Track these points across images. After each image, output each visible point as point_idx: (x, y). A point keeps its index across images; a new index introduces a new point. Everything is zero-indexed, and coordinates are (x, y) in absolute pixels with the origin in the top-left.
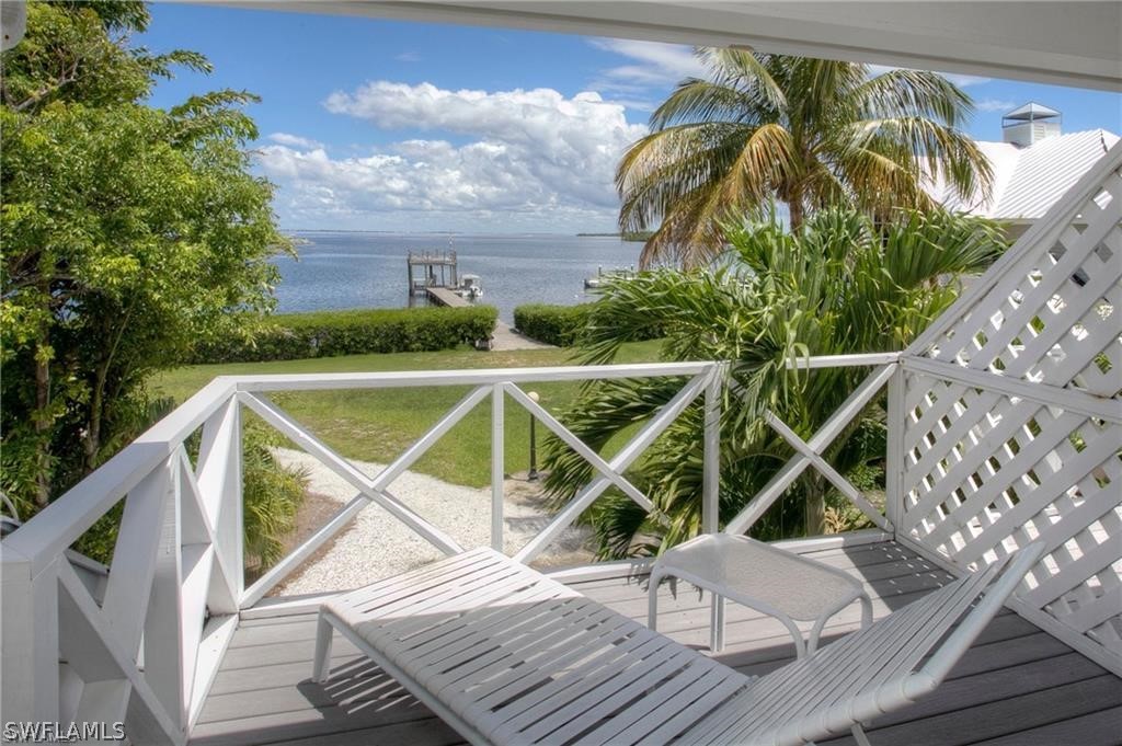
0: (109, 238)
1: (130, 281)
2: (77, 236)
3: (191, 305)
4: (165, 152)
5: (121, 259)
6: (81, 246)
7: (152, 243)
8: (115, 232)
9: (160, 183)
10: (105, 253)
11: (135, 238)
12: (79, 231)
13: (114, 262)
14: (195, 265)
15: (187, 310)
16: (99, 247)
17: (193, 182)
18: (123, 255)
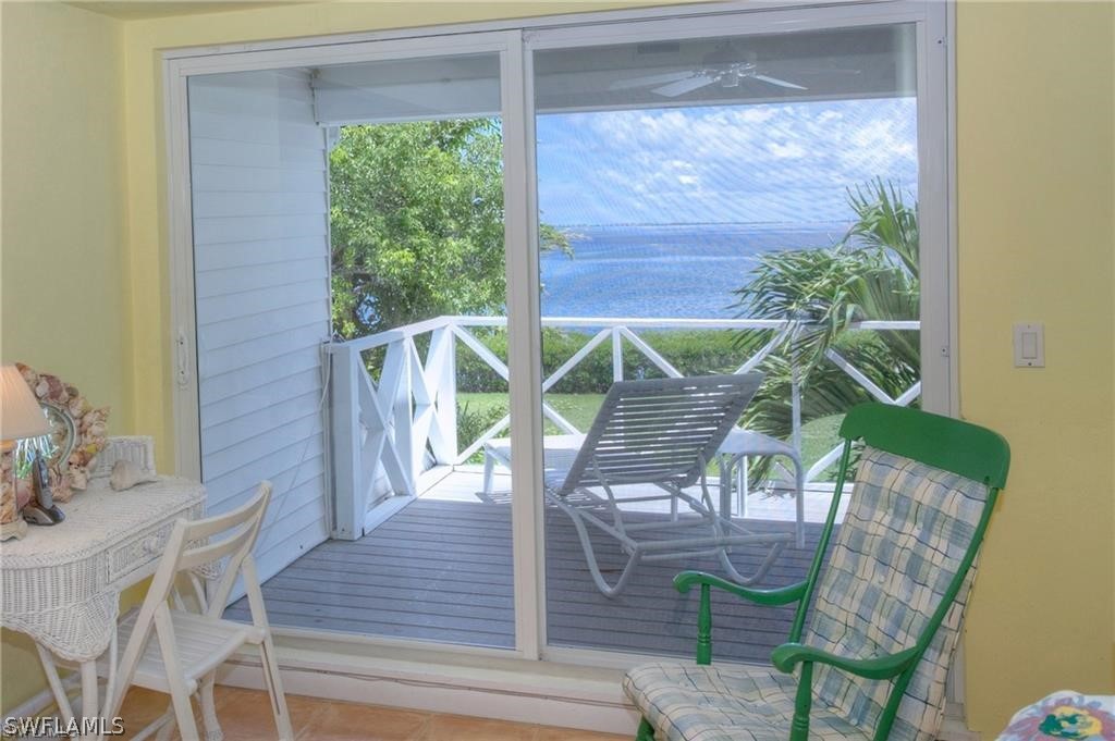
0: (392, 235)
1: (407, 271)
2: (369, 233)
3: (461, 297)
4: (434, 156)
5: (401, 252)
6: (372, 241)
7: (425, 240)
8: (398, 230)
9: (429, 185)
10: (389, 246)
11: (412, 234)
12: (370, 229)
13: (396, 255)
14: (458, 258)
15: (457, 301)
16: (384, 242)
17: (456, 182)
18: (403, 249)
